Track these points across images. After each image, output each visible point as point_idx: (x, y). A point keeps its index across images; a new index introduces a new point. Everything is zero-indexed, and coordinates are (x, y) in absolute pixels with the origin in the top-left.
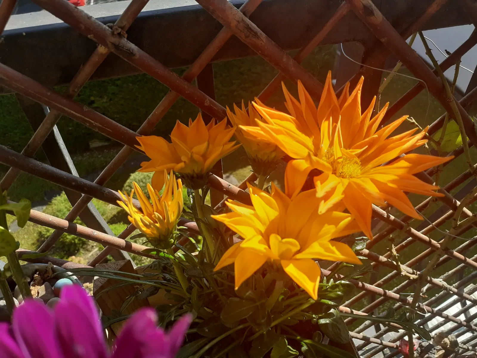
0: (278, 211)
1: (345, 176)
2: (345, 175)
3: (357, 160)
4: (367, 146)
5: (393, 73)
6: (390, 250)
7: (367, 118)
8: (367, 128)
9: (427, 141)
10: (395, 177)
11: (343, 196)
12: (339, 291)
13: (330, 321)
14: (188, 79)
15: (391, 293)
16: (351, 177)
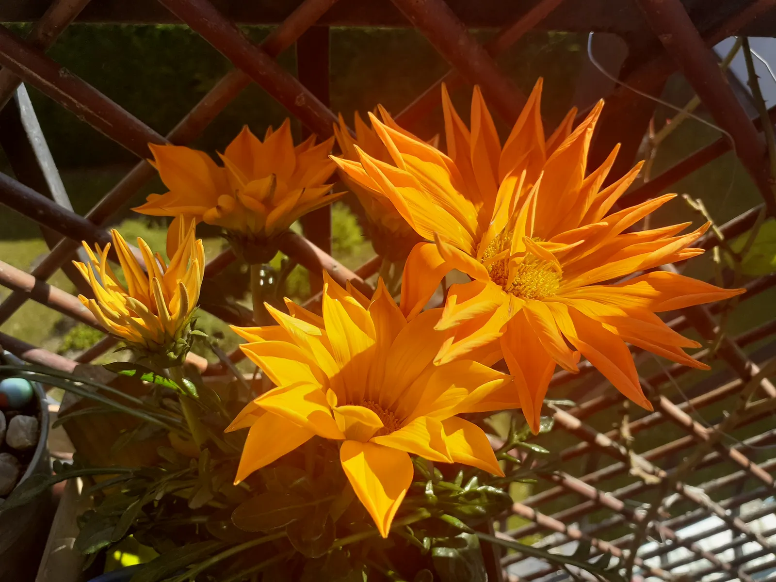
0: (374, 339)
1: (523, 292)
2: (523, 289)
3: (556, 264)
4: (582, 241)
5: (684, 113)
6: (619, 428)
7: (593, 186)
8: (589, 206)
9: (703, 251)
10: (619, 312)
11: (501, 334)
12: (479, 505)
13: (455, 554)
14: (271, 50)
15: (608, 497)
16: (535, 296)
